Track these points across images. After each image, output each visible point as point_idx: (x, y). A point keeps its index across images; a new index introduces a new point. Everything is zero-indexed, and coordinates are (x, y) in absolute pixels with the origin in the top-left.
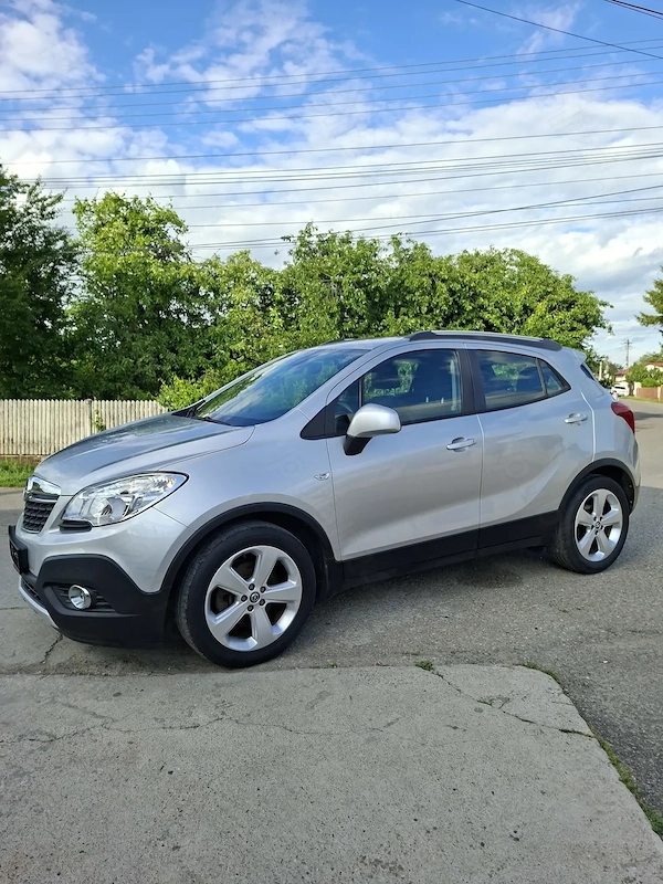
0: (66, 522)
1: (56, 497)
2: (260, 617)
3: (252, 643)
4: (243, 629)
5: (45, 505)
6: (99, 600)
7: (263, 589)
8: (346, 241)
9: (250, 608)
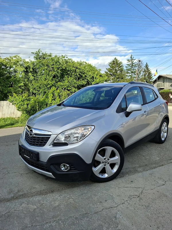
0: (55, 143)
1: (50, 135)
2: (108, 167)
3: (106, 176)
4: (103, 171)
5: (47, 138)
6: (72, 168)
7: (108, 159)
8: (50, 56)
9: (105, 165)
